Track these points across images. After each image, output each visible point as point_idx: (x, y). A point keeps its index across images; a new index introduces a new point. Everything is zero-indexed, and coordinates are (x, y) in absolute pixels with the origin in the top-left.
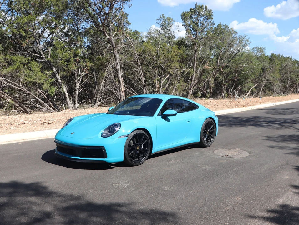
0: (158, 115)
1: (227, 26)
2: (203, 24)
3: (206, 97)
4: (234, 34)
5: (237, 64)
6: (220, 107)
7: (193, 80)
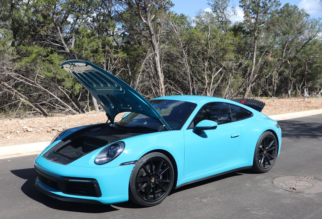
0: (188, 128)
1: (297, 7)
2: (266, 5)
3: (269, 95)
4: (305, 18)
5: (308, 55)
6: (285, 109)
7: (252, 74)
